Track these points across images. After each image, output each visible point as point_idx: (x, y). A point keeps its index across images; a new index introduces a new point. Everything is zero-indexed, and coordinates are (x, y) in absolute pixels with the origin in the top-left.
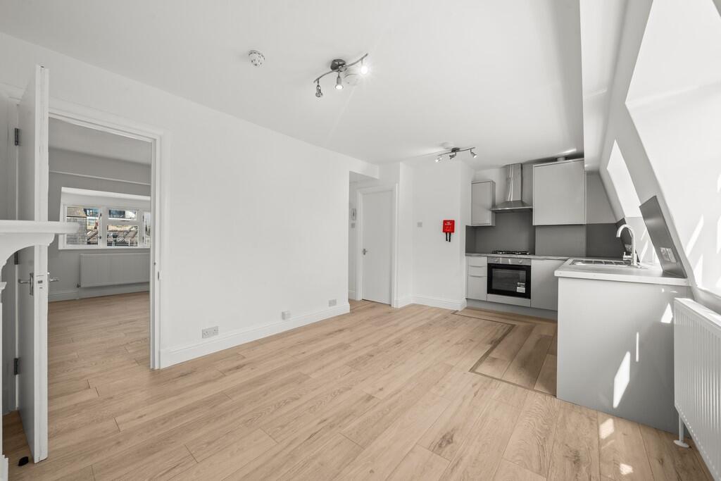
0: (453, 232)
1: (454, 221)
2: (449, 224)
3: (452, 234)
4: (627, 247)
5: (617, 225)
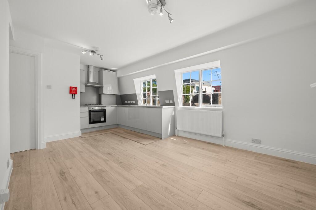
0: (77, 94)
1: (77, 88)
2: (74, 89)
3: (76, 95)
4: (126, 102)
5: (120, 95)
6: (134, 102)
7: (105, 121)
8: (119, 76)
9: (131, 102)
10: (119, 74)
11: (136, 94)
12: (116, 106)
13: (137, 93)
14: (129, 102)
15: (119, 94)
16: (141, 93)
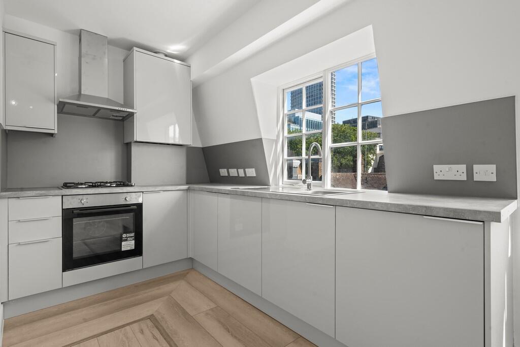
4: (223, 172)
5: (203, 149)
6: (251, 172)
7: (137, 251)
8: (196, 74)
9: (241, 172)
10: (198, 70)
11: (260, 140)
12: (185, 187)
13: (263, 136)
14: (233, 172)
15: (199, 145)
16: (278, 136)
